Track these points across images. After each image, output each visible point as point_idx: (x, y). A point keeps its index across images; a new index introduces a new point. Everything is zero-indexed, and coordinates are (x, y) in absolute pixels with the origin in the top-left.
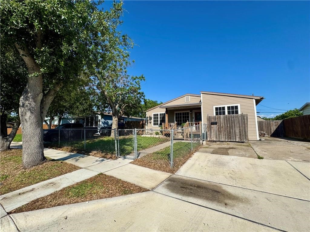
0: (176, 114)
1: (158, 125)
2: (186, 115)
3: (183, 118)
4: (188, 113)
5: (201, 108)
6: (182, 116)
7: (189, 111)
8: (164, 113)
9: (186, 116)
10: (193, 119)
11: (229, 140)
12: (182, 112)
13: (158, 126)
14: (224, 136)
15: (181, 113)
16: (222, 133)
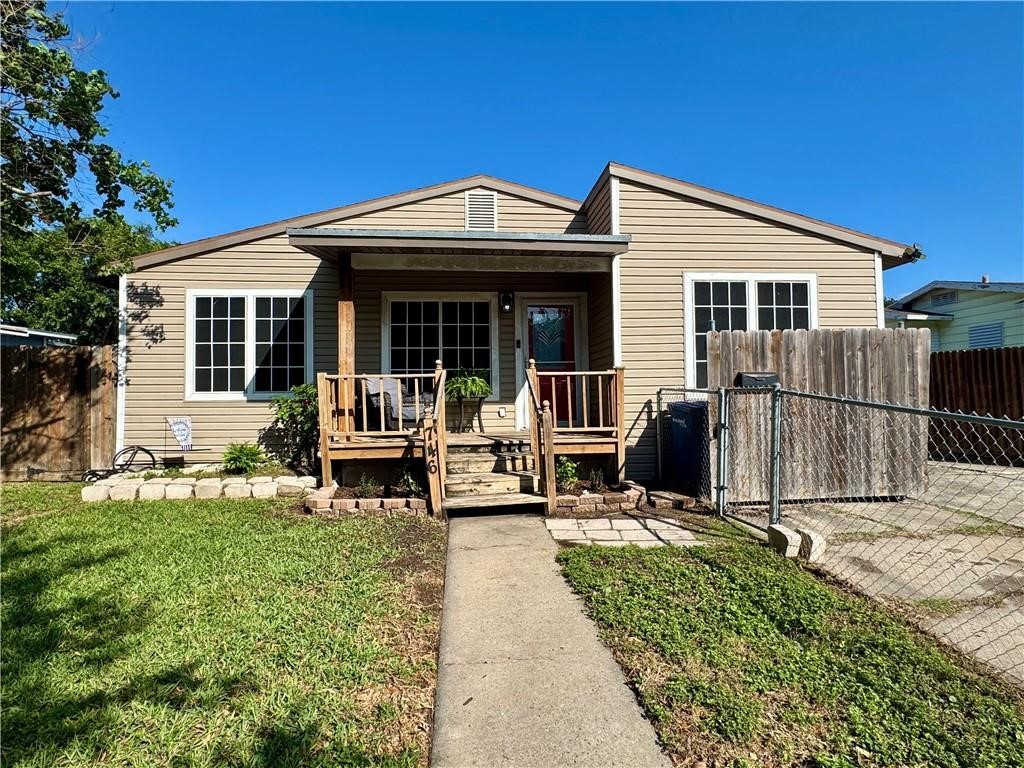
0: (398, 310)
1: (238, 385)
2: (466, 318)
3: (449, 339)
4: (483, 310)
5: (608, 277)
6: (441, 325)
7: (490, 298)
8: (298, 293)
9: (466, 331)
10: (518, 352)
11: (837, 494)
12: (441, 298)
13: (239, 396)
14: (810, 469)
15: (431, 308)
16: (798, 448)
